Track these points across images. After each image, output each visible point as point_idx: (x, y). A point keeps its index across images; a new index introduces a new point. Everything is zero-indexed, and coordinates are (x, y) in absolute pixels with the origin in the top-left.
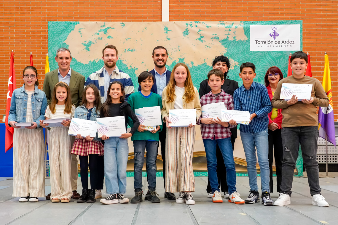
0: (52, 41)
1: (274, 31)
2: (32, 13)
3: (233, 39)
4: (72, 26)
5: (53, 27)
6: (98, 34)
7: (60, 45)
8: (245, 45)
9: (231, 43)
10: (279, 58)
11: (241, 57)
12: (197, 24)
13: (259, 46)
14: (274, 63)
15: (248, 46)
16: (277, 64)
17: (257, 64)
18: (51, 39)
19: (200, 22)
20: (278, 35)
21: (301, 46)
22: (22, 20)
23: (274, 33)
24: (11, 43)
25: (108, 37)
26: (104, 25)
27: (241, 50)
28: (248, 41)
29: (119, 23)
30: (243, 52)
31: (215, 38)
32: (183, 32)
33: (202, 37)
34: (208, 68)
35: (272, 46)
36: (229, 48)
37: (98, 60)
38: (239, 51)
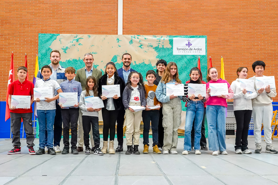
0: (41, 47)
1: (189, 42)
2: (30, 28)
3: (162, 47)
4: (55, 37)
5: (42, 37)
6: (72, 42)
7: (47, 49)
8: (170, 51)
9: (161, 49)
10: (192, 59)
11: (168, 58)
12: (138, 37)
13: (179, 52)
14: (189, 63)
15: (172, 52)
16: (191, 64)
17: (178, 63)
18: (41, 45)
19: (140, 35)
20: (191, 44)
21: (206, 52)
22: (23, 33)
23: (189, 43)
24: (15, 47)
25: (79, 44)
26: (76, 36)
27: (167, 54)
28: (172, 48)
29: (86, 36)
30: (169, 55)
31: (150, 46)
32: (129, 41)
33: (141, 45)
34: (146, 65)
35: (187, 52)
36: (159, 52)
37: (72, 59)
38: (166, 55)
